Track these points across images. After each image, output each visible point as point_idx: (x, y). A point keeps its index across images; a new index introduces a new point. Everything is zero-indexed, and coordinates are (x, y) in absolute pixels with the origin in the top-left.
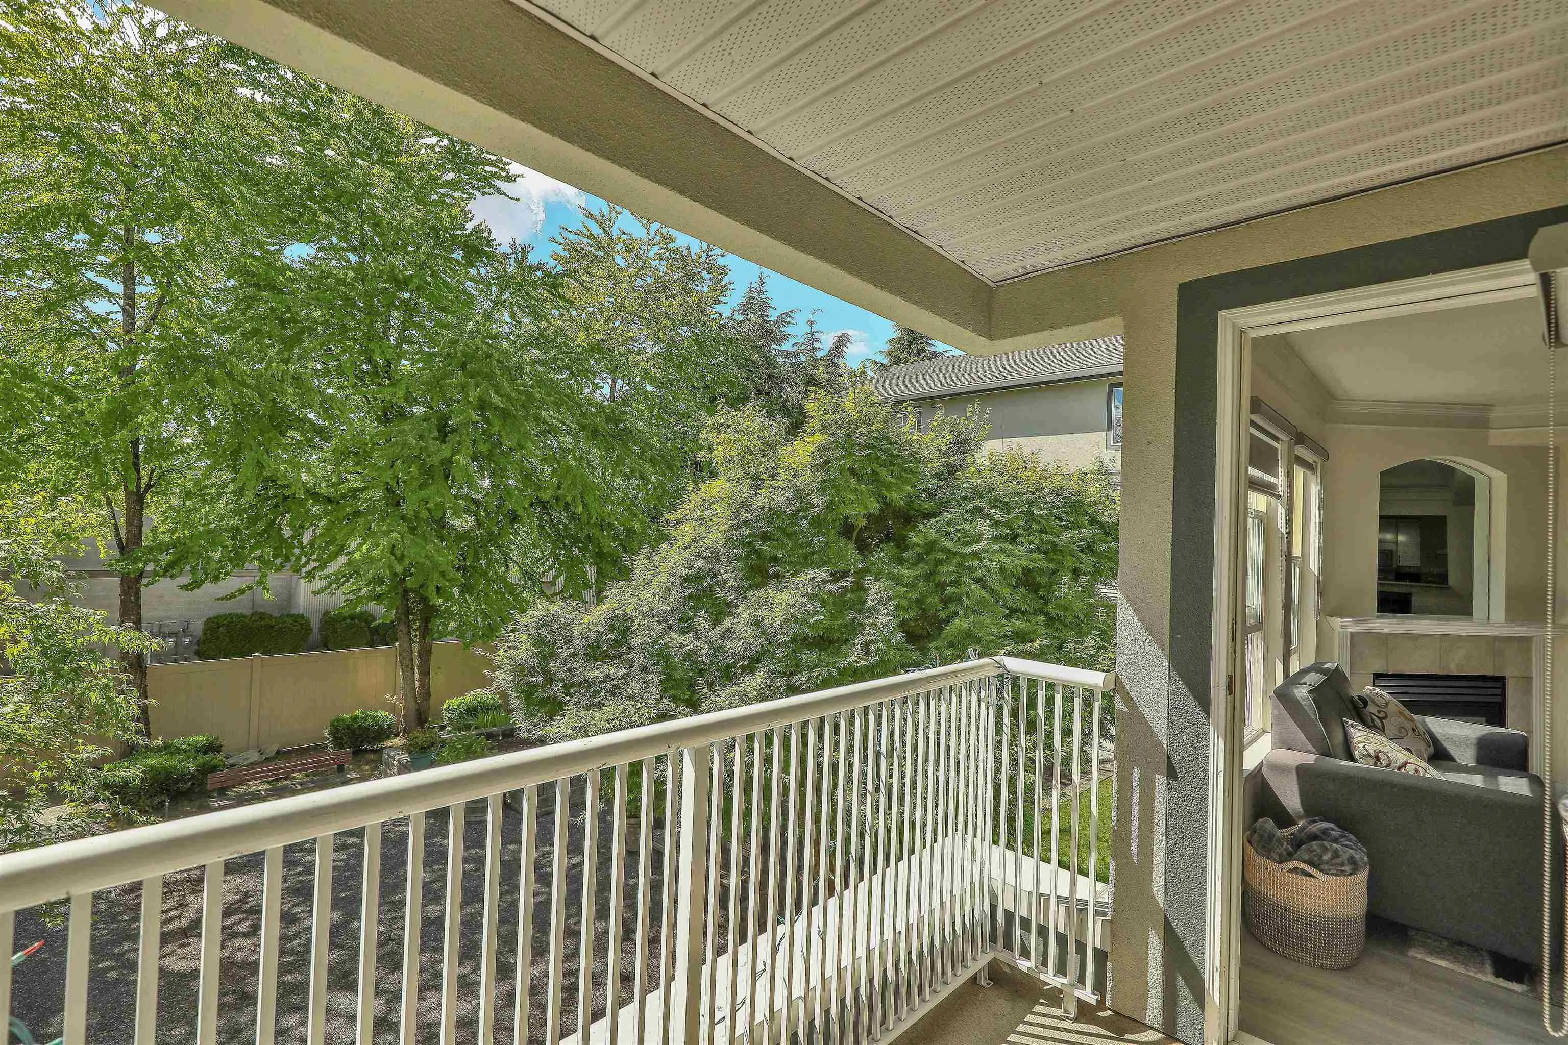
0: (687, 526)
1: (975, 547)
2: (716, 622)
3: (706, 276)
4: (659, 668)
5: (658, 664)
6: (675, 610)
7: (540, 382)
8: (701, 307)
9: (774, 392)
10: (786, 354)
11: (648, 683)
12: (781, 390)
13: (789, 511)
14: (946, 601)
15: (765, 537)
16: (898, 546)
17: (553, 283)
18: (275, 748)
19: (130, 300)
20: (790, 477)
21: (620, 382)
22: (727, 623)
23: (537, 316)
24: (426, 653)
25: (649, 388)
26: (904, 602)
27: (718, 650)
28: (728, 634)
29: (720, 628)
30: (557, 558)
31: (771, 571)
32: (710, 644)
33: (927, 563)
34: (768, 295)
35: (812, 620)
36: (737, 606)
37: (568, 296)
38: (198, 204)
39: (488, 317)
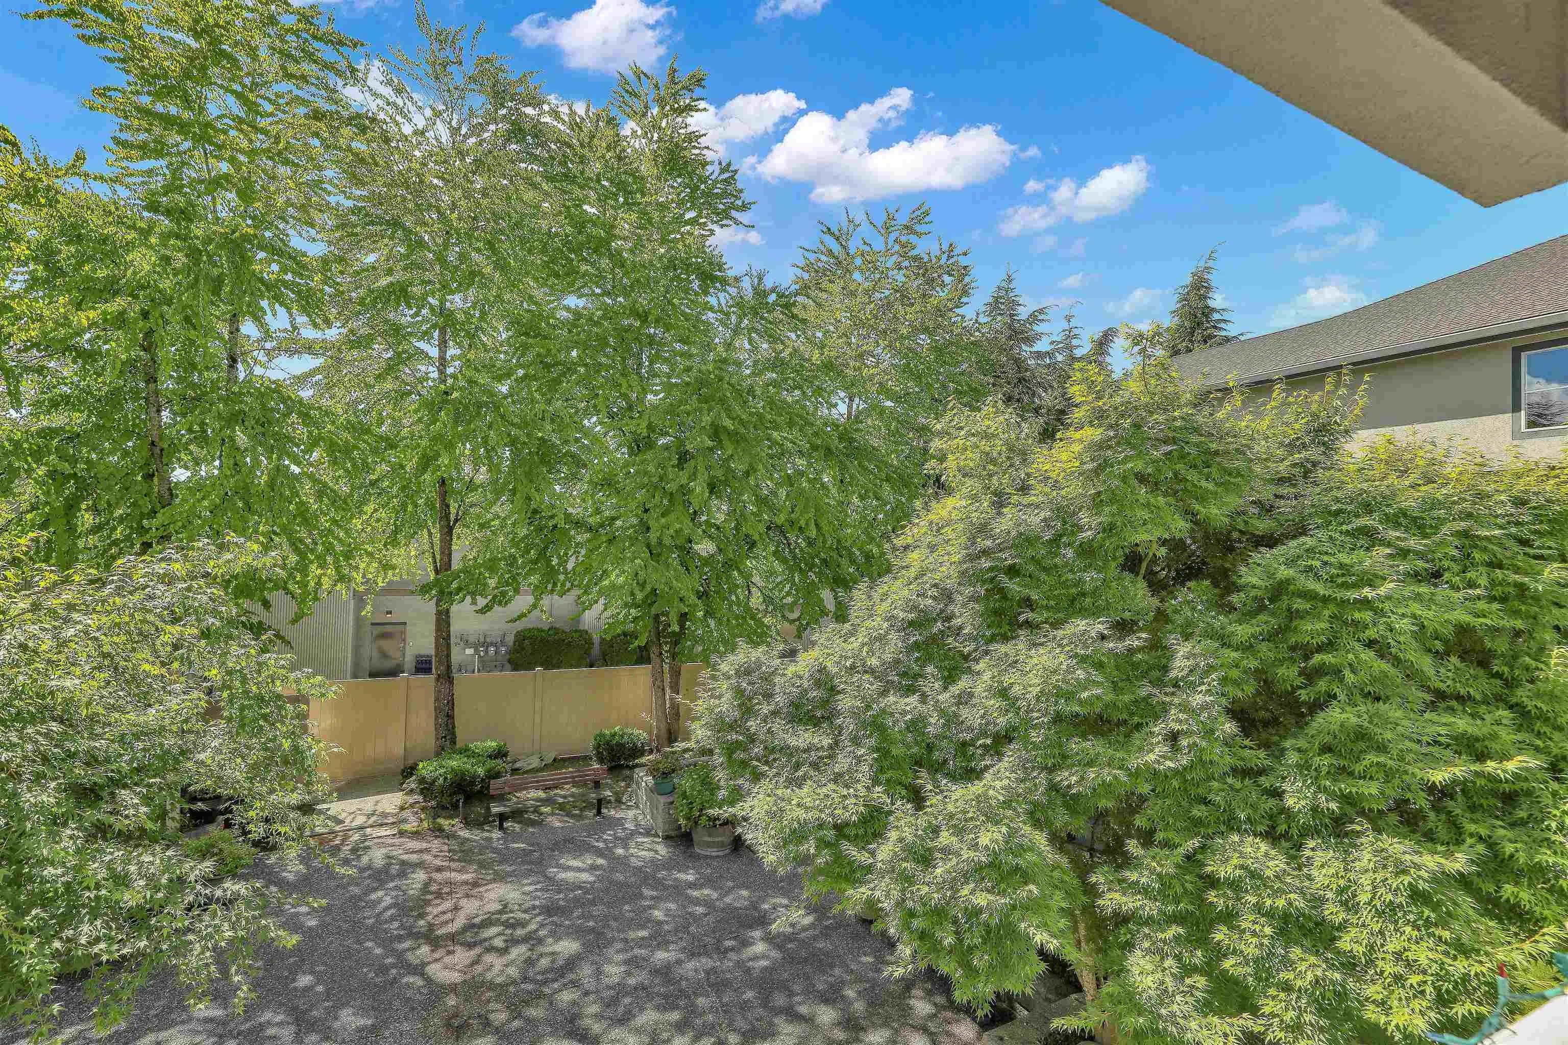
0: (914, 555)
1: (1367, 592)
2: (949, 679)
3: (947, 279)
4: (873, 742)
5: (870, 736)
6: (897, 662)
7: (771, 403)
8: (940, 312)
9: (1026, 399)
10: (1039, 355)
11: (859, 759)
12: (1034, 395)
13: (1047, 537)
14: (1311, 676)
15: (1012, 571)
16: (1215, 584)
17: (786, 303)
18: (552, 755)
19: (443, 362)
20: (1047, 490)
21: (857, 400)
22: (963, 683)
23: (774, 339)
24: (676, 673)
25: (889, 404)
26: (1235, 674)
27: (951, 720)
28: (964, 699)
29: (955, 689)
30: (793, 584)
31: (1022, 618)
32: (942, 713)
33: (1273, 614)
34: (1017, 292)
35: (1085, 695)
36: (977, 661)
37: (802, 315)
38: (488, 270)
39: (728, 346)
